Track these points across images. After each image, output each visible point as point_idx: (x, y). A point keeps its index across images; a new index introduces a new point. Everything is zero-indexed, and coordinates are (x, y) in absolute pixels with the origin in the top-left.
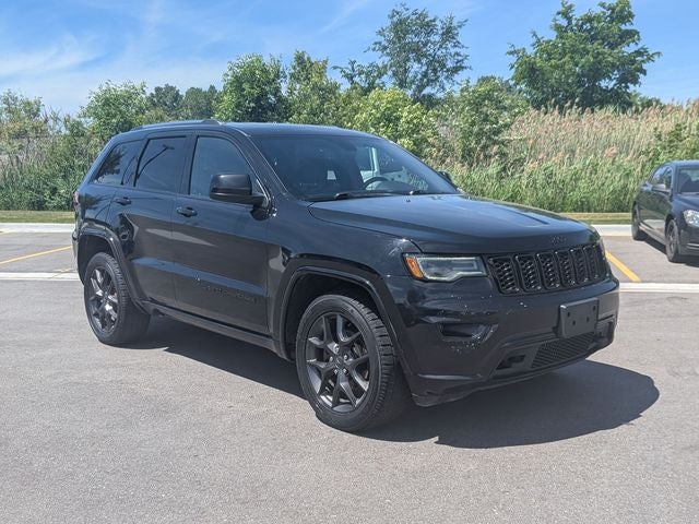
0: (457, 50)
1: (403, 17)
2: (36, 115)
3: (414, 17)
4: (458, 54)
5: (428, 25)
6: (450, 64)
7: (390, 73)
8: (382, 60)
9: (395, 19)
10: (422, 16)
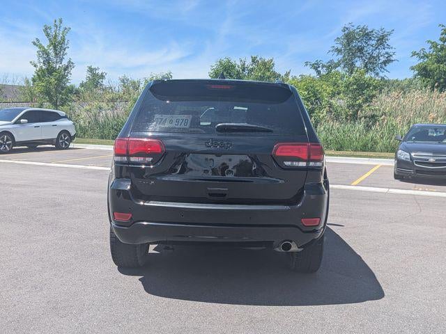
0: (387, 50)
1: (351, 30)
2: (137, 89)
3: (358, 30)
4: (387, 53)
5: (367, 34)
6: (382, 59)
7: (342, 66)
8: (337, 58)
9: (346, 32)
10: (364, 30)
